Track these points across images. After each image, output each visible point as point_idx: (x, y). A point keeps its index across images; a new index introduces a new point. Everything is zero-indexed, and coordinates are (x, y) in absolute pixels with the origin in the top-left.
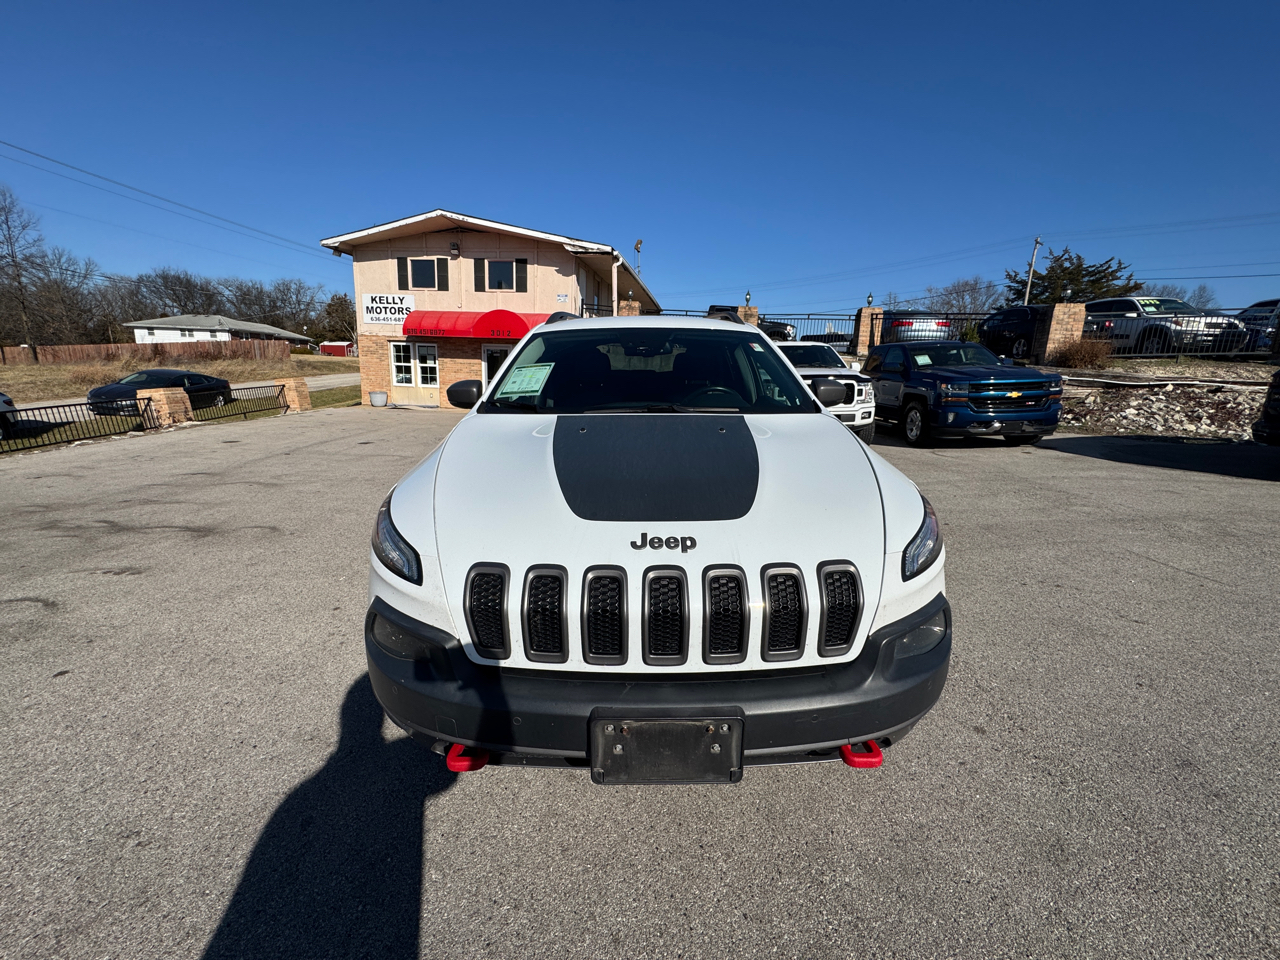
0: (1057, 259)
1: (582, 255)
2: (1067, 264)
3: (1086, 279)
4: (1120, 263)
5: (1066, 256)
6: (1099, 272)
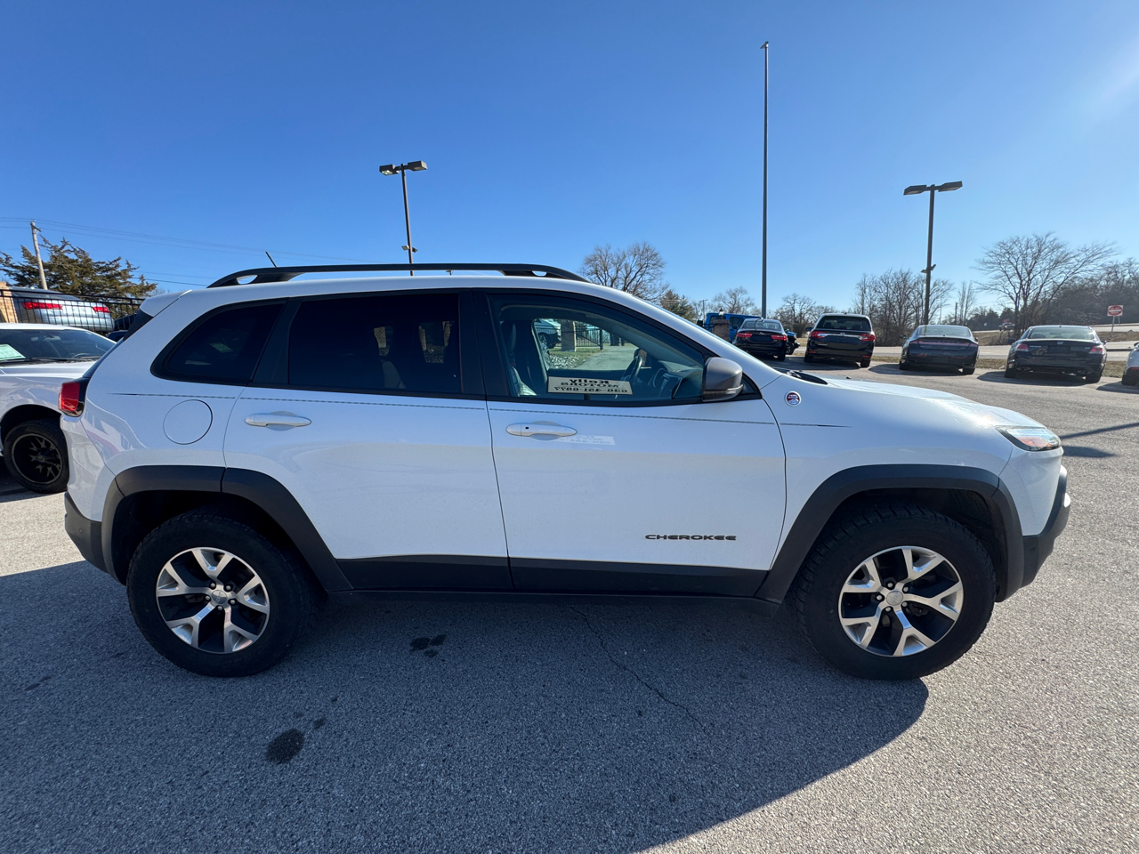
4: (128, 266)
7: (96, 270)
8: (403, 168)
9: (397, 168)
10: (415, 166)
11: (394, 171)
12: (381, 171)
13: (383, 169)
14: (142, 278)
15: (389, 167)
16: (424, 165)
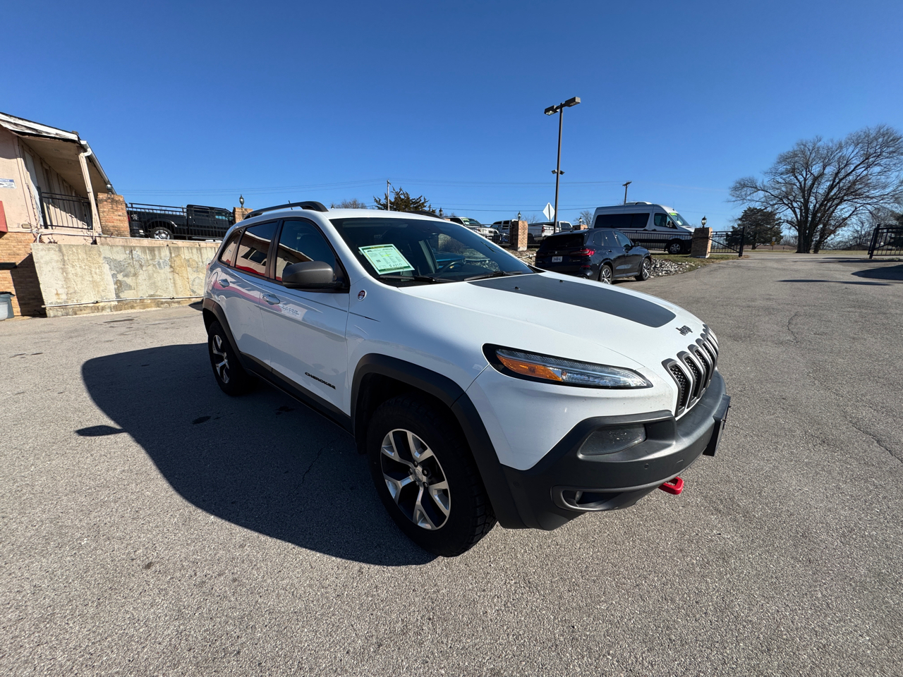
0: (398, 194)
1: (31, 138)
2: (402, 197)
3: (412, 206)
4: (425, 199)
5: (401, 192)
6: (417, 203)
7: (411, 204)
8: (561, 106)
9: (557, 108)
10: (570, 102)
11: (555, 111)
12: (545, 113)
13: (547, 110)
14: (430, 207)
15: (551, 109)
16: (578, 100)
